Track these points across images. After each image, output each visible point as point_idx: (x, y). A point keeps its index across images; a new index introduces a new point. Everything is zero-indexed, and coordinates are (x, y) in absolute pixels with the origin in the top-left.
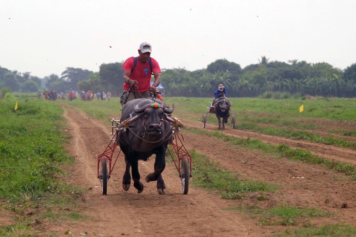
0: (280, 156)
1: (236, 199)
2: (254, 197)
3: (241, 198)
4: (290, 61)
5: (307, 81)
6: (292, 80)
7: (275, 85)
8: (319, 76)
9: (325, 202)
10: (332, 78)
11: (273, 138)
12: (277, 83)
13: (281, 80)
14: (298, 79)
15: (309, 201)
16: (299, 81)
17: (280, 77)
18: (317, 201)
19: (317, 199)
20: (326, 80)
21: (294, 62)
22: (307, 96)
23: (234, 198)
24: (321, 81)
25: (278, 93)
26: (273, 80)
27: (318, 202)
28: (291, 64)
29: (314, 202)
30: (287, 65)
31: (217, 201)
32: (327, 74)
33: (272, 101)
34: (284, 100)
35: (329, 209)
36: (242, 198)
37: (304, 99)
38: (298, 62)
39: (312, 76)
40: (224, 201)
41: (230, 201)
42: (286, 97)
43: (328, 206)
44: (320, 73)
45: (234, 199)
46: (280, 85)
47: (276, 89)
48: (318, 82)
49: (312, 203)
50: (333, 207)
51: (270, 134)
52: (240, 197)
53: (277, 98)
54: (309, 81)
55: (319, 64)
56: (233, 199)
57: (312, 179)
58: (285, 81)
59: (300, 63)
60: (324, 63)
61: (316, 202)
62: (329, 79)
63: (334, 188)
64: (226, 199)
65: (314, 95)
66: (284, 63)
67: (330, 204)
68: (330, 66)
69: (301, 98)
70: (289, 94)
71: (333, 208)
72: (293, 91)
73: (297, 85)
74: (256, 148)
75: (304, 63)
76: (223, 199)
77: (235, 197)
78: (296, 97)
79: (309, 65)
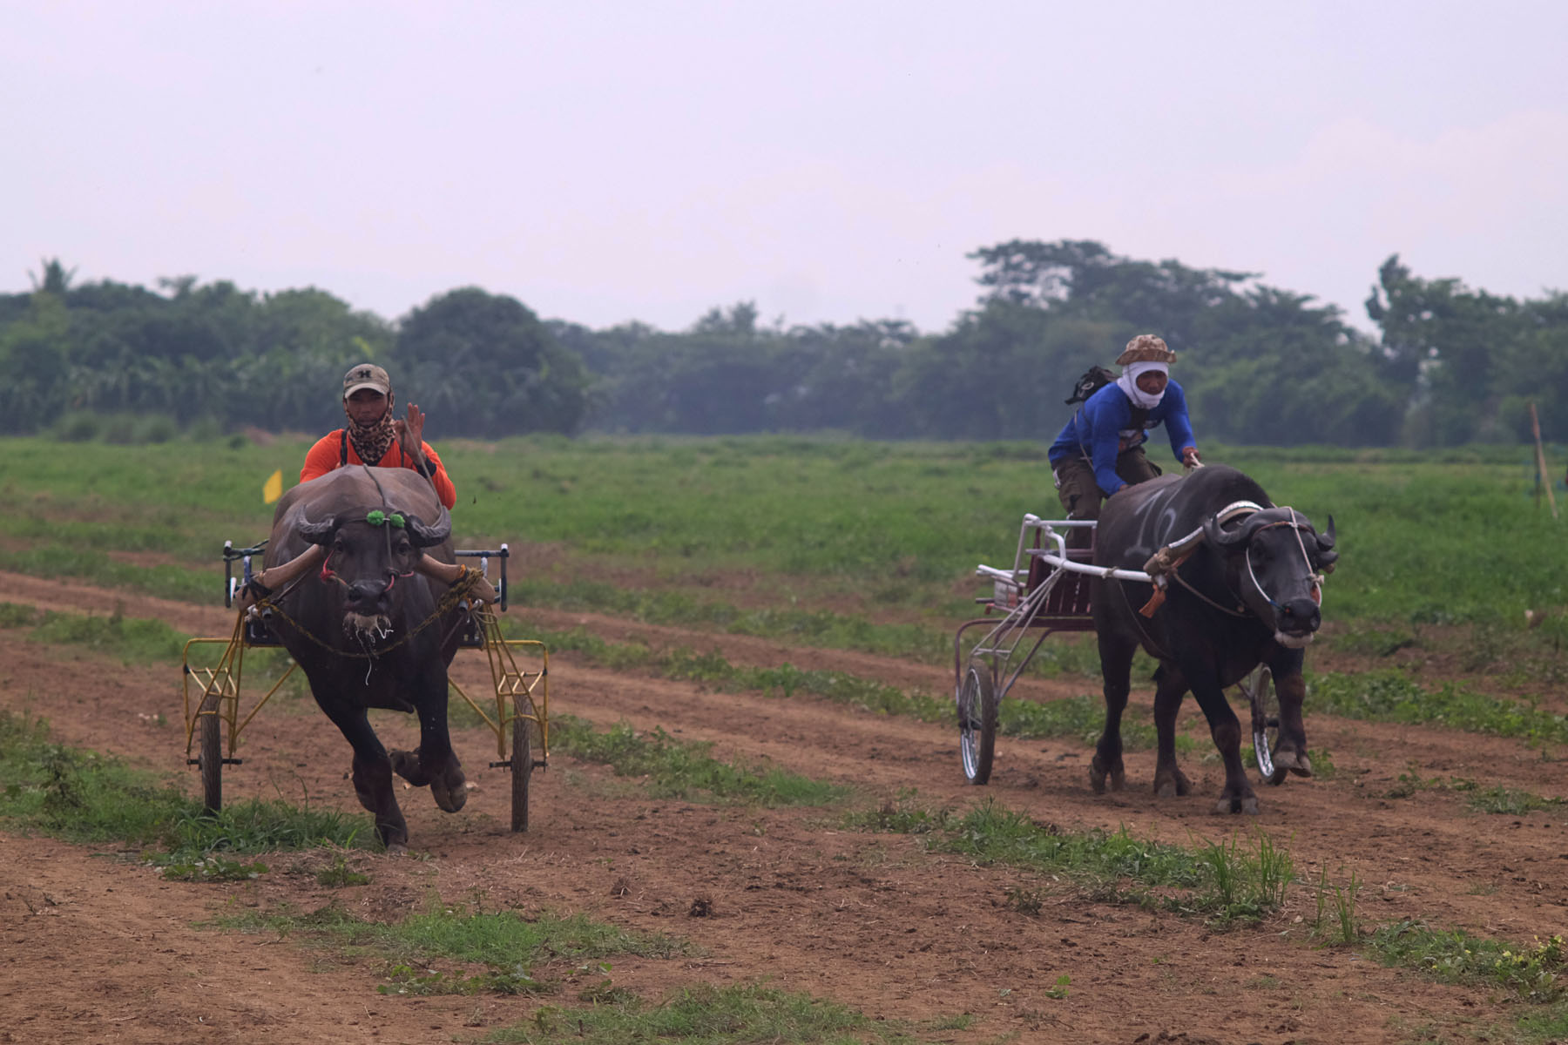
0: (291, 693)
1: (226, 879)
2: (301, 873)
3: (250, 875)
4: (164, 282)
5: (240, 368)
6: (179, 364)
7: (104, 384)
8: (292, 348)
9: (612, 893)
10: (348, 355)
11: (202, 613)
12: (112, 377)
13: (130, 362)
14: (203, 358)
15: (544, 889)
16: (209, 365)
17: (125, 350)
18: (579, 887)
19: (574, 877)
20: (323, 361)
21: (184, 285)
22: (248, 432)
23: (218, 878)
24: (300, 369)
25: (121, 419)
26: (96, 363)
27: (581, 890)
28: (168, 293)
29: (566, 893)
30: (154, 299)
31: (150, 890)
32: (325, 339)
33: (99, 451)
34: (153, 448)
35: (639, 922)
36: (254, 875)
37: (236, 444)
38: (199, 284)
39: (261, 350)
40: (179, 889)
41: (204, 887)
42: (159, 437)
43: (628, 911)
44: (295, 332)
45: (219, 881)
46: (125, 385)
47: (108, 400)
48: (287, 371)
49: (559, 895)
50: (655, 914)
51: (182, 598)
52: (241, 872)
53: (121, 437)
54: (248, 368)
55: (292, 295)
56: (212, 880)
57: (486, 790)
58: (148, 367)
59: (206, 289)
60: (311, 292)
61: (575, 894)
62: (335, 361)
63: (613, 831)
64: (186, 880)
65: (274, 428)
66: (139, 291)
67: (636, 902)
68: (339, 305)
69: (226, 440)
70: (169, 422)
71: (654, 919)
72: (186, 409)
73: (199, 386)
74: (161, 657)
75: (224, 290)
76: (173, 880)
77: (222, 870)
78: (203, 437)
79: (247, 298)
